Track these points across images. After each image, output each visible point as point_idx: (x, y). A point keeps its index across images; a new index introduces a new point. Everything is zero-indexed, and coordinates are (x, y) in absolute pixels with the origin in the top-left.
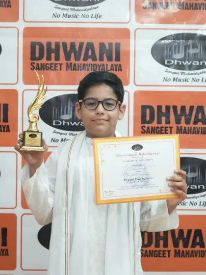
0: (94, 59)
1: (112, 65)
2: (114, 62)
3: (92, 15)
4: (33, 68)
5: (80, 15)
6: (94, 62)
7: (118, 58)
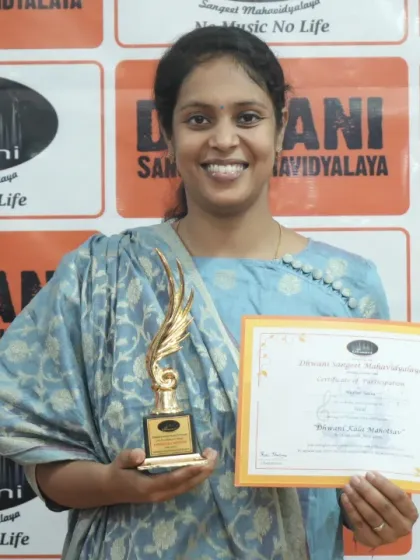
0: (312, 145)
1: (361, 159)
2: (365, 151)
3: (303, 23)
4: (144, 172)
5: (271, 25)
6: (313, 153)
7: (376, 141)
